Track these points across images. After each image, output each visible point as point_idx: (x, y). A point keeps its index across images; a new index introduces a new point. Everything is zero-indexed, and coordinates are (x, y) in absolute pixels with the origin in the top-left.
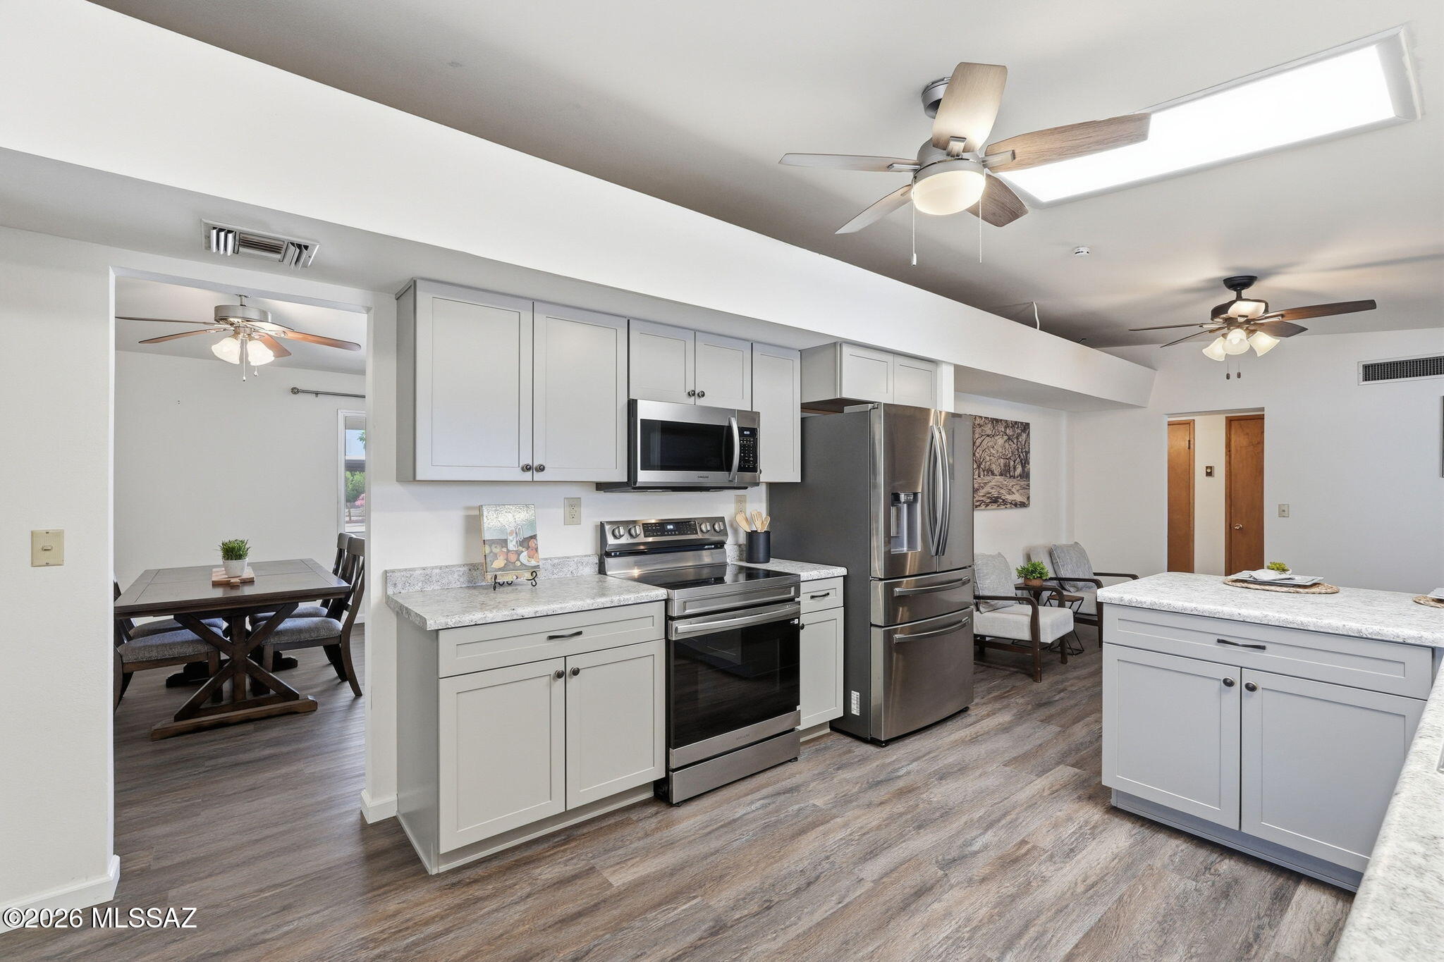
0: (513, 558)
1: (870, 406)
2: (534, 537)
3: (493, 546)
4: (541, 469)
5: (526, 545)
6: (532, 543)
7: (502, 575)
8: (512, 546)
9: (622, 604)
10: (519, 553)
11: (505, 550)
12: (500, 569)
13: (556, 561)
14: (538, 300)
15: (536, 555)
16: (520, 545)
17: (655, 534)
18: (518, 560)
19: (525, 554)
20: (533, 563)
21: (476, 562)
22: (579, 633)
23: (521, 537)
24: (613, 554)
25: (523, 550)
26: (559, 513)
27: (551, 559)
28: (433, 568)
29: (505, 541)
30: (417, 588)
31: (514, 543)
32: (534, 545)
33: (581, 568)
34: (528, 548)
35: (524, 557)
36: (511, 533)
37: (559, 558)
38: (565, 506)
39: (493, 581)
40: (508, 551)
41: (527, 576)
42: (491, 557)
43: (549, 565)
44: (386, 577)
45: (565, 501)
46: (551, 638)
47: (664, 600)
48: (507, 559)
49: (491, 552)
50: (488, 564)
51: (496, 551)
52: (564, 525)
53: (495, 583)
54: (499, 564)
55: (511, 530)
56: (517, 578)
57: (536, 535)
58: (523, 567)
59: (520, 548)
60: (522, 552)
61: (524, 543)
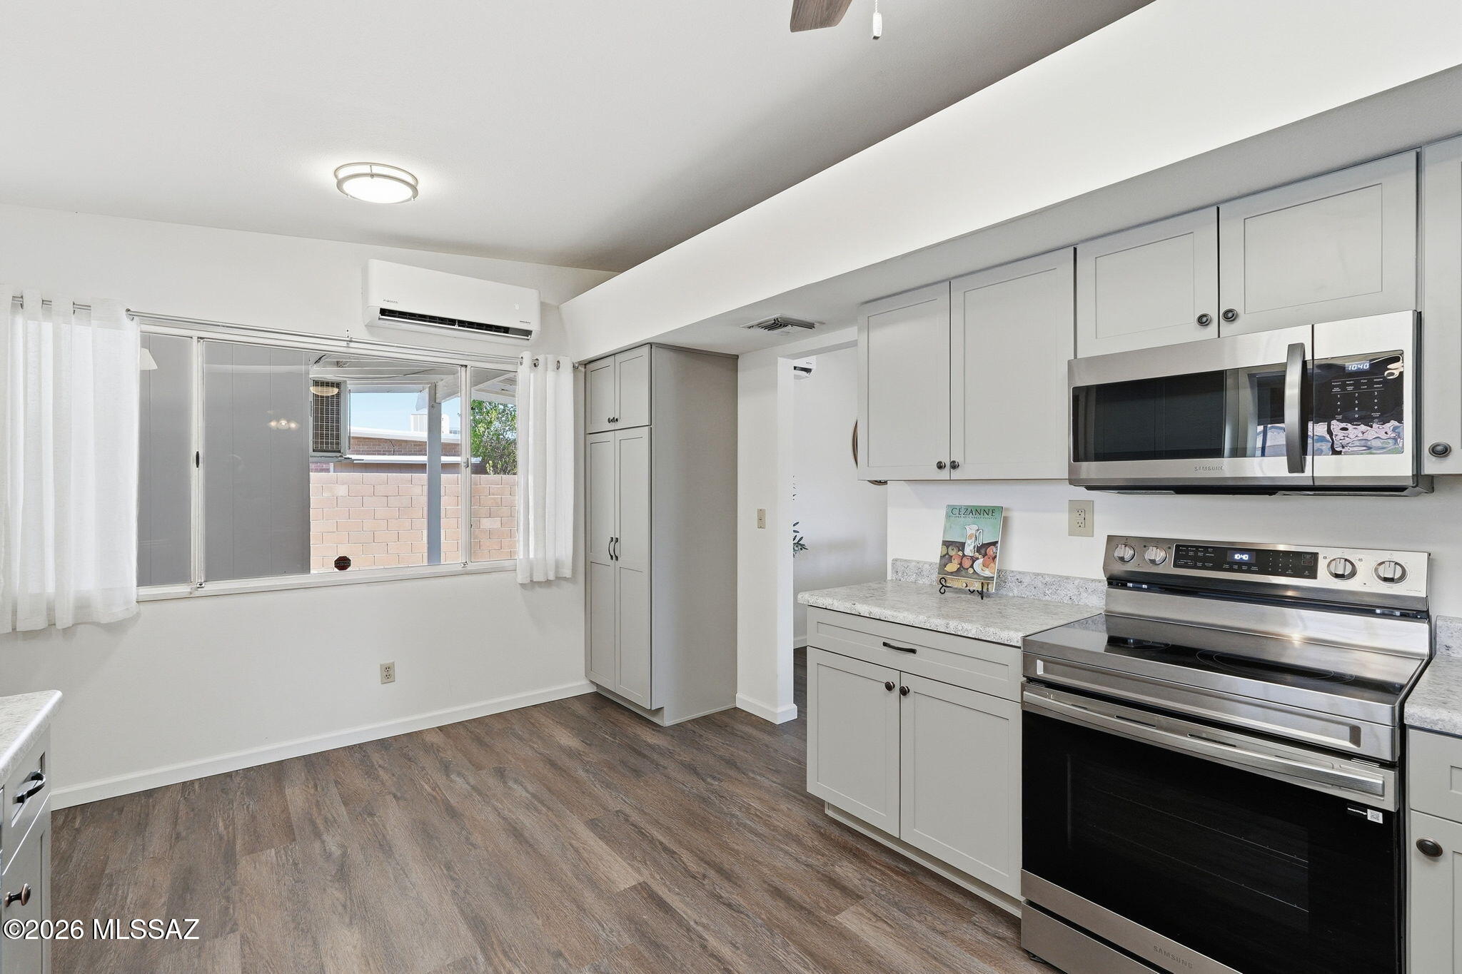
2: (995, 544)
3: (950, 548)
5: (983, 551)
6: (991, 551)
7: (952, 579)
8: (969, 551)
9: (959, 634)
10: (974, 560)
11: (960, 553)
12: (952, 573)
13: (1047, 579)
14: (952, 278)
15: (992, 565)
16: (977, 552)
17: (1199, 564)
18: (972, 566)
19: (981, 561)
20: (987, 573)
21: (934, 561)
22: (913, 651)
23: (979, 543)
25: (980, 556)
26: (1063, 519)
27: (1042, 575)
28: (925, 563)
30: (913, 578)
31: (972, 547)
32: (992, 553)
33: (1084, 595)
34: (985, 555)
35: (978, 565)
36: (971, 537)
37: (1054, 576)
38: (1070, 511)
39: (941, 584)
40: (964, 555)
41: (977, 586)
42: (946, 558)
43: (1024, 580)
44: (893, 564)
45: (1069, 505)
46: (885, 644)
47: (1020, 648)
48: (961, 564)
49: (948, 554)
50: (943, 566)
51: (952, 553)
52: (1069, 535)
53: (943, 586)
54: (952, 567)
55: (972, 533)
56: (967, 586)
57: (999, 545)
58: (975, 576)
59: (977, 555)
60: (978, 559)
61: (983, 549)
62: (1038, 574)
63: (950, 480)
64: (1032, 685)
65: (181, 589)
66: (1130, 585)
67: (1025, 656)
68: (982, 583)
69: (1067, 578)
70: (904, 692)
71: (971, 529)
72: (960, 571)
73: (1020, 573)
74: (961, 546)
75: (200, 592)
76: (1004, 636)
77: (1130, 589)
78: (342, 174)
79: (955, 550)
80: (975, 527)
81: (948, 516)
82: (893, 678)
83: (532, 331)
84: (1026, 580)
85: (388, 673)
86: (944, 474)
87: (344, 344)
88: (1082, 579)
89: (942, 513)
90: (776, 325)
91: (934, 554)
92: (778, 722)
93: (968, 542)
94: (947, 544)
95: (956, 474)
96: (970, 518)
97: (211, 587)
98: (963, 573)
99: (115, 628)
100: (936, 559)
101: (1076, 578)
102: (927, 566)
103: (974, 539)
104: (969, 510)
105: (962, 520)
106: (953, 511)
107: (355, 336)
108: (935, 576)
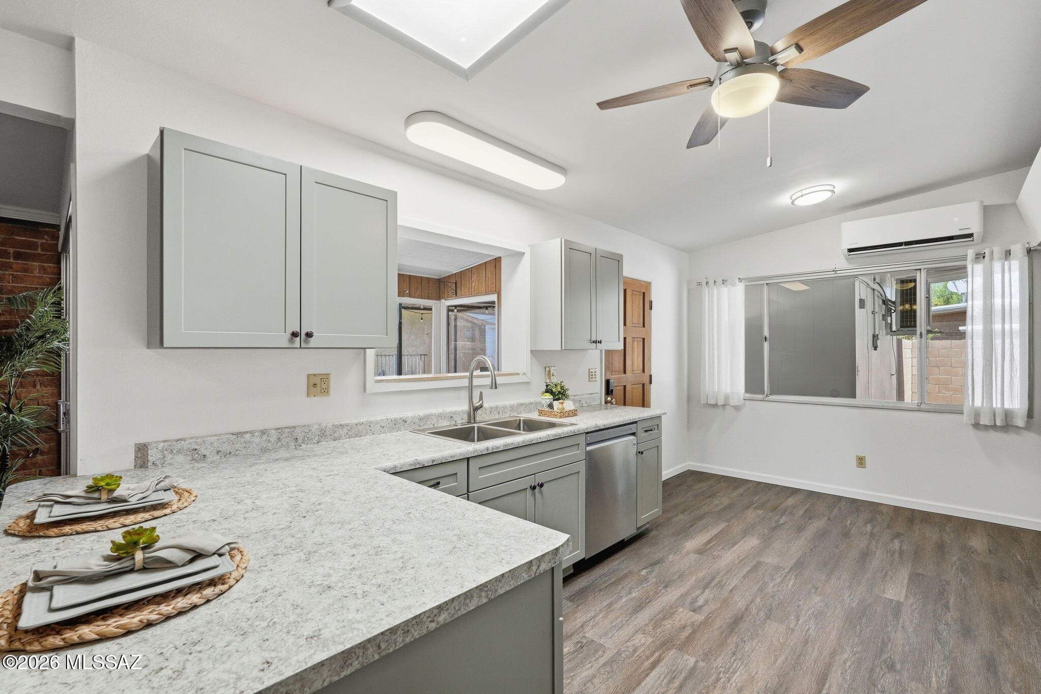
65: (760, 396)
75: (766, 399)
78: (794, 198)
83: (973, 234)
85: (861, 461)
87: (834, 273)
97: (772, 397)
99: (737, 408)
107: (838, 268)
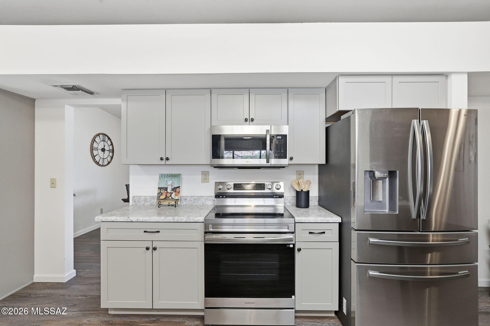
0: (169, 195)
1: (351, 112)
2: (179, 187)
3: (161, 190)
4: (167, 159)
5: (175, 190)
6: (177, 190)
7: (163, 202)
8: (169, 190)
9: (179, 221)
10: (171, 194)
11: (166, 192)
12: (163, 199)
13: (195, 198)
14: (167, 89)
15: (178, 195)
17: (240, 189)
18: (171, 196)
19: (174, 194)
20: (177, 198)
21: (154, 195)
22: (159, 232)
23: (173, 187)
24: (224, 197)
25: (174, 192)
26: (199, 177)
29: (167, 188)
31: (170, 189)
32: (178, 190)
33: (207, 201)
34: (175, 191)
35: (173, 195)
36: (169, 185)
37: (197, 196)
38: (202, 175)
39: (159, 204)
40: (167, 192)
41: (173, 203)
42: (160, 194)
43: (187, 199)
44: (133, 199)
45: (202, 173)
46: (145, 232)
47: (203, 222)
48: (166, 195)
49: (160, 192)
50: (159, 197)
51: (162, 192)
52: (202, 183)
53: (159, 205)
54: (163, 197)
55: (170, 184)
56: (169, 203)
57: (180, 187)
58: (172, 199)
59: (172, 191)
60: (173, 193)
61: (174, 189)
62: (192, 196)
63: (166, 164)
64: (207, 234)
66: (221, 197)
67: (205, 225)
68: (175, 202)
69: (201, 197)
70: (155, 249)
71: (170, 183)
72: (165, 199)
73: (186, 196)
74: (166, 189)
76: (196, 219)
77: (221, 198)
79: (164, 190)
80: (171, 182)
81: (160, 178)
82: (149, 245)
84: (188, 199)
86: (163, 162)
88: (206, 196)
89: (158, 177)
90: (74, 88)
91: (155, 192)
92: (65, 281)
93: (169, 187)
94: (160, 188)
95: (168, 162)
96: (169, 179)
98: (168, 199)
100: (156, 195)
101: (204, 196)
102: (149, 198)
103: (171, 186)
104: (168, 175)
105: (166, 179)
106: (162, 176)
108: (155, 201)
